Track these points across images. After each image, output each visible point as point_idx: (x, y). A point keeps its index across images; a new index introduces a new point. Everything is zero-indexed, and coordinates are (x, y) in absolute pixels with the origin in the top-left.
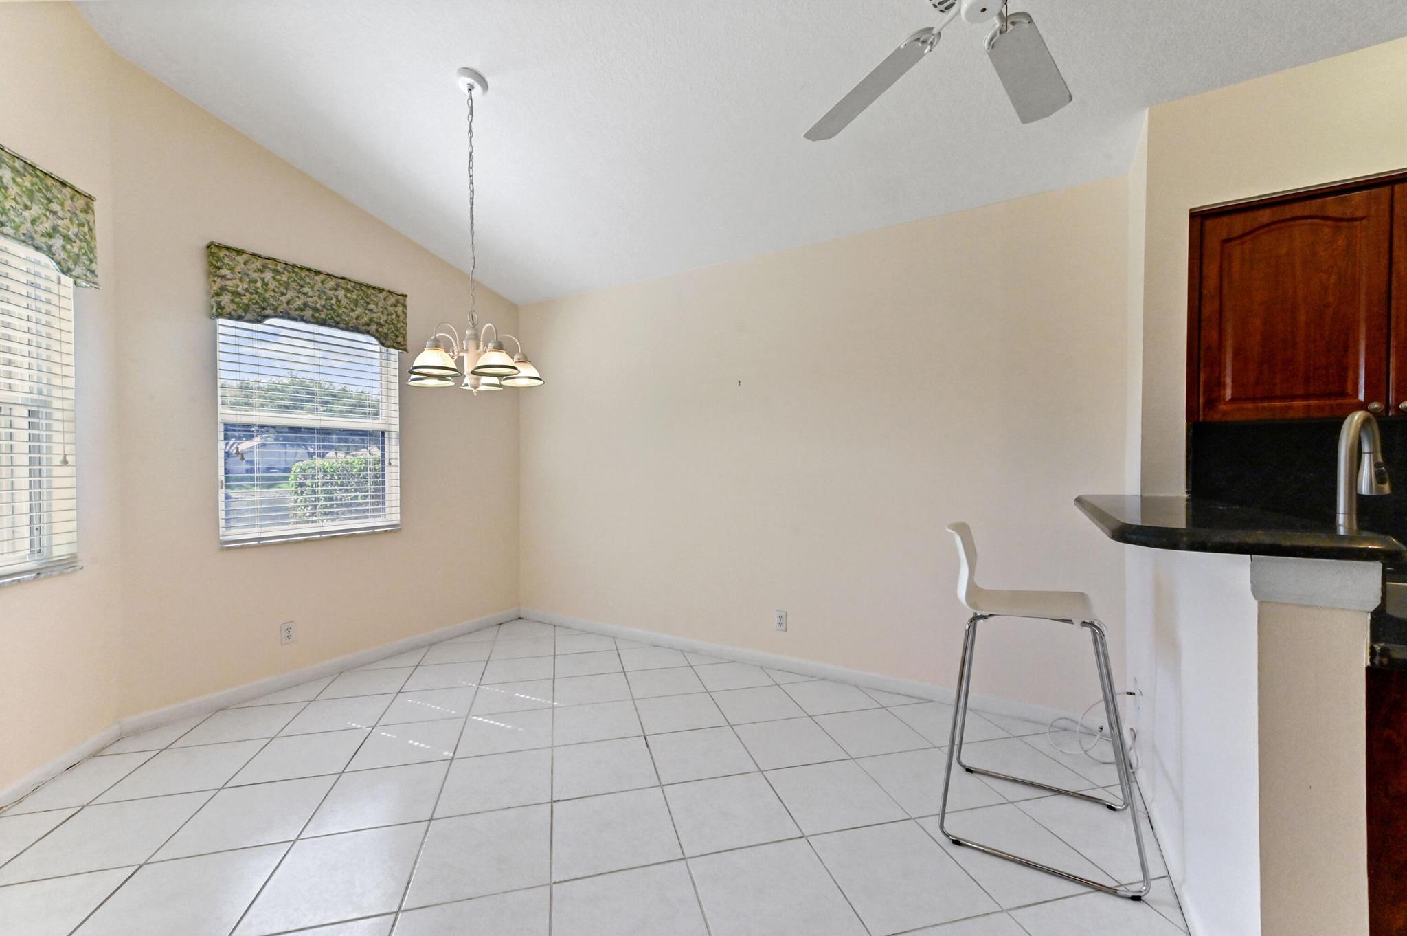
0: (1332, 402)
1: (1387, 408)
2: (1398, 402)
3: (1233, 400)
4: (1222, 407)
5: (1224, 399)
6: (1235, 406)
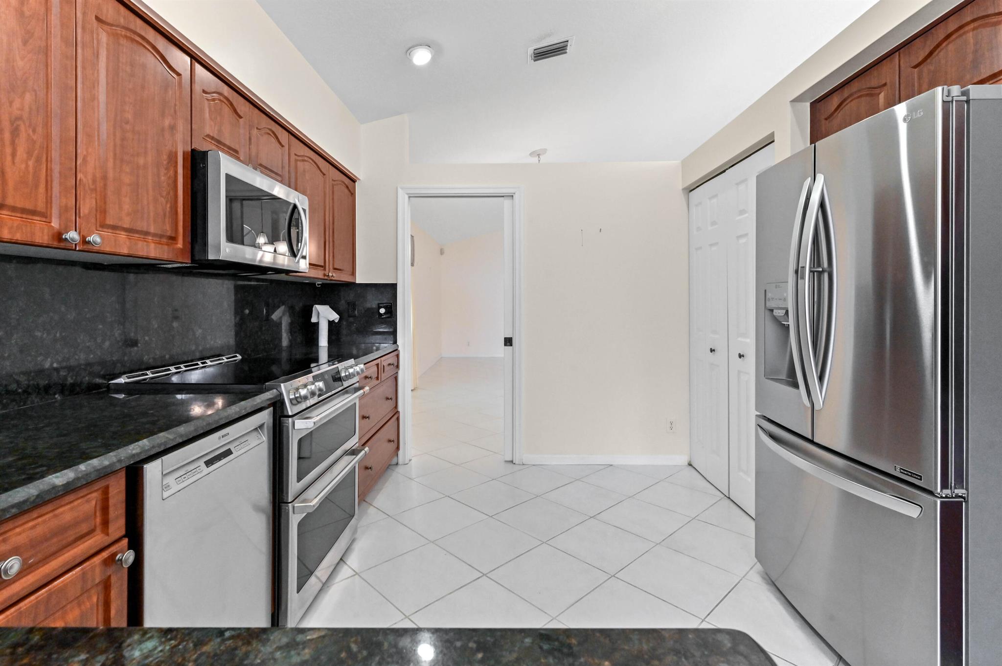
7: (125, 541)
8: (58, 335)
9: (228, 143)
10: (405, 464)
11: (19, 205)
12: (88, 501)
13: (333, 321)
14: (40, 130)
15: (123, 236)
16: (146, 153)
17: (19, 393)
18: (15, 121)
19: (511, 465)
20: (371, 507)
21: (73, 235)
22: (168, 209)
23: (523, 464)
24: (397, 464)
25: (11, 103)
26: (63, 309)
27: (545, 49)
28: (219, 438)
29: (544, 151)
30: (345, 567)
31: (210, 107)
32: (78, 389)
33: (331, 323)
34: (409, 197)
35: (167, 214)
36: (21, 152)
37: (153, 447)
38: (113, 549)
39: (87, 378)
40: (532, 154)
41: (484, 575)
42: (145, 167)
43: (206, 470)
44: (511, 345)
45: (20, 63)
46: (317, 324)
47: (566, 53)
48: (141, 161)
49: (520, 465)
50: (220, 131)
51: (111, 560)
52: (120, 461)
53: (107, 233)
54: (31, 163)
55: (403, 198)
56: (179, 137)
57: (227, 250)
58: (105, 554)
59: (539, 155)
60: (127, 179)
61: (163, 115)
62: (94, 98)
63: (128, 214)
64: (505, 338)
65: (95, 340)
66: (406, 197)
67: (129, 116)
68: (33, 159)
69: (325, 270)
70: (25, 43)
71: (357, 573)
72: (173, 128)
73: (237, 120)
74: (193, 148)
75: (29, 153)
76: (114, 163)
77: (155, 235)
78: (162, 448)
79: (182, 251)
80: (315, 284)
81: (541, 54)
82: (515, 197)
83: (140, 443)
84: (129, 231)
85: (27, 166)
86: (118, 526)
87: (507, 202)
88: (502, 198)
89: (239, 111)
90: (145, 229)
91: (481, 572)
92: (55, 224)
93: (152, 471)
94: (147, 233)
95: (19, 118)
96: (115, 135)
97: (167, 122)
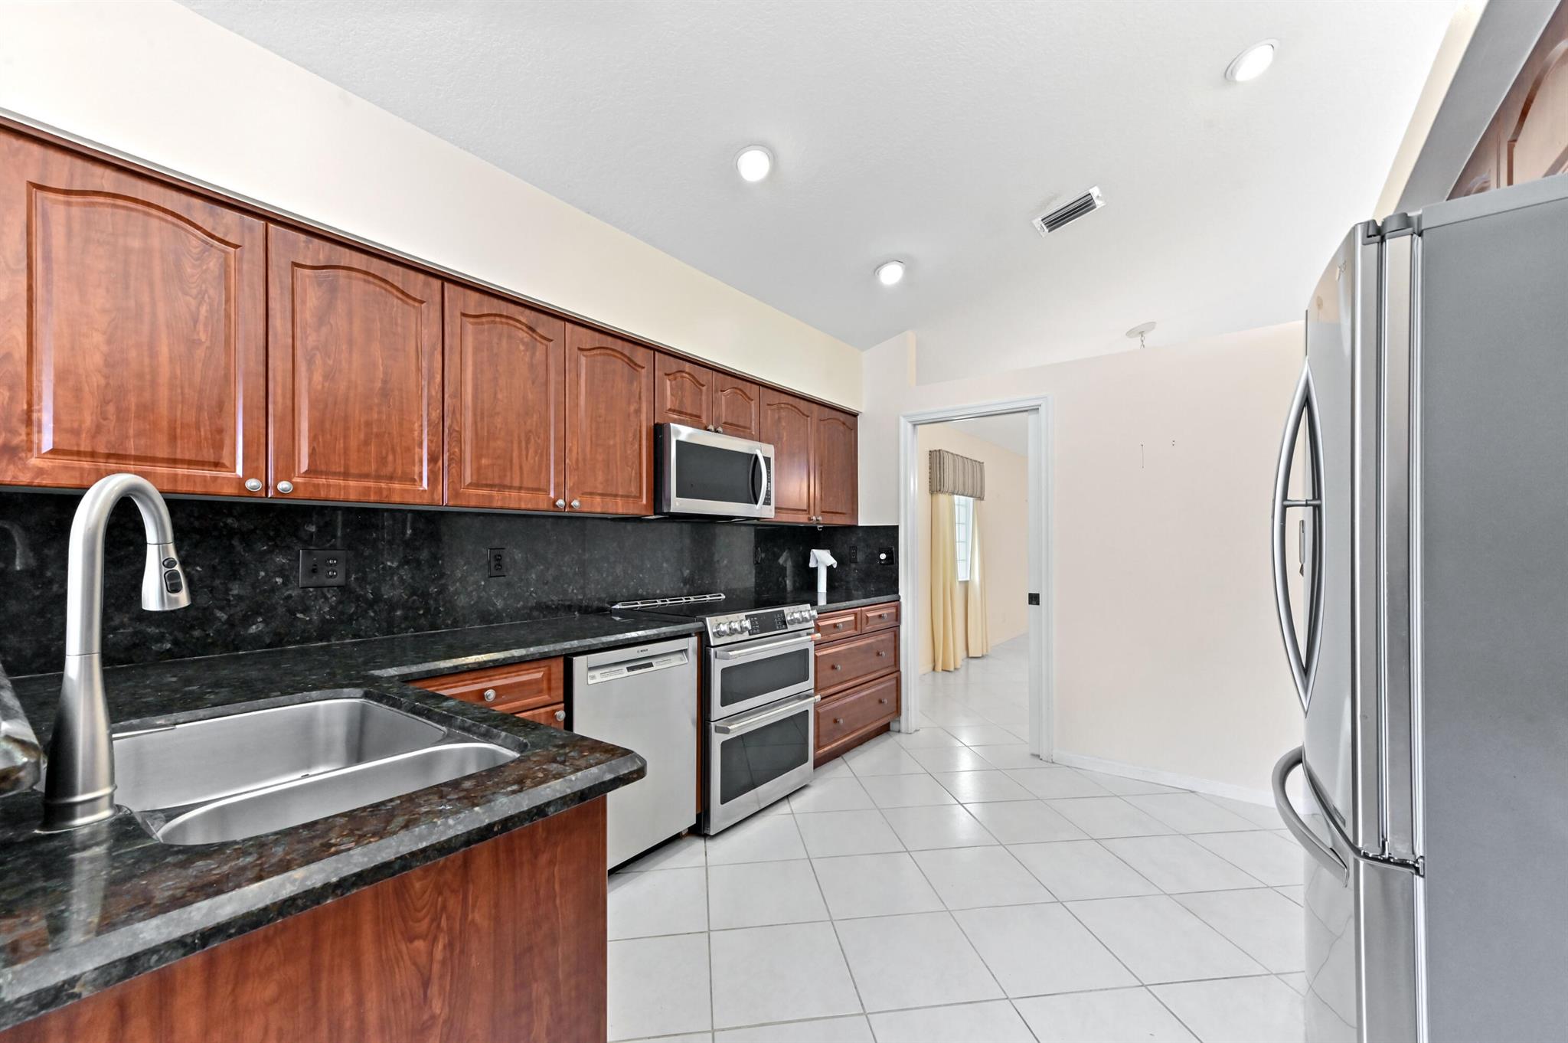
0: (207, 473)
1: (267, 487)
2: (277, 481)
3: (54, 451)
4: (34, 461)
5: (39, 449)
6: (60, 462)
7: (563, 705)
8: (577, 570)
9: (689, 411)
10: (907, 733)
11: (530, 486)
12: (539, 672)
13: (832, 566)
14: (542, 436)
15: (598, 499)
16: (615, 435)
17: (553, 609)
18: (528, 433)
19: (1037, 760)
20: (845, 765)
21: (560, 502)
22: (633, 474)
23: (1053, 762)
24: (899, 731)
25: (525, 423)
26: (580, 551)
27: (1063, 212)
28: (638, 652)
29: (1152, 325)
30: (788, 806)
31: (671, 386)
32: (590, 610)
33: (830, 569)
34: (915, 425)
35: (633, 478)
36: (531, 451)
37: (578, 647)
38: (554, 707)
39: (596, 602)
40: (1130, 333)
41: (907, 851)
42: (615, 445)
43: (626, 673)
44: (1038, 604)
45: (530, 396)
46: (816, 569)
47: (1095, 207)
48: (611, 443)
49: (1047, 762)
50: (681, 402)
51: (552, 714)
52: (555, 651)
53: (587, 498)
54: (537, 458)
55: (905, 427)
56: (644, 417)
57: (677, 504)
58: (548, 709)
59: (1142, 333)
60: (600, 458)
61: (629, 403)
62: (577, 405)
63: (601, 483)
64: (1030, 594)
65: (602, 575)
66: (910, 426)
67: (602, 411)
68: (538, 455)
69: (809, 513)
70: (533, 383)
71: (793, 813)
72: (638, 411)
73: (699, 388)
74: (656, 422)
75: (536, 452)
76: (591, 448)
77: (622, 496)
78: (587, 649)
79: (646, 506)
80: (816, 527)
81: (1055, 222)
82: (1042, 410)
83: (572, 642)
84: (602, 495)
85: (535, 461)
86: (559, 695)
87: (1031, 417)
88: (1025, 414)
89: (701, 382)
90: (614, 493)
91: (905, 846)
92: (552, 495)
93: (580, 663)
94: (616, 496)
95: (530, 431)
96: (591, 428)
97: (632, 408)
